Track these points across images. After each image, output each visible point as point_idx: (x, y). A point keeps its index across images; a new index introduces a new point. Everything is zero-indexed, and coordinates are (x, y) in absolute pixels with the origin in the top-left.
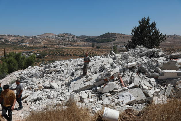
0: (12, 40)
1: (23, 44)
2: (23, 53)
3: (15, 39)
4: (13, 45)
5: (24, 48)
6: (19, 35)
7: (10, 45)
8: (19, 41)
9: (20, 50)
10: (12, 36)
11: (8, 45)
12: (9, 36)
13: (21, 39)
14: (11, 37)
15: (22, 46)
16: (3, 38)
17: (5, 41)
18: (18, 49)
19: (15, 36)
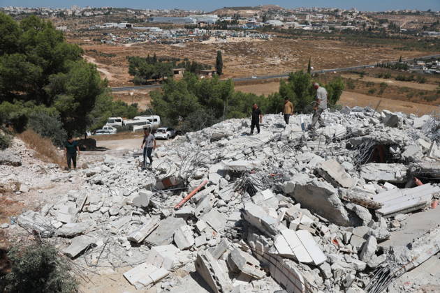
0: (409, 23)
1: (432, 34)
2: (421, 60)
3: (417, 20)
4: (406, 38)
5: (430, 48)
6: (429, 11)
7: (398, 37)
8: (425, 28)
9: (418, 53)
10: (410, 13)
11: (393, 38)
12: (403, 14)
13: (432, 20)
14: (408, 17)
15: (428, 41)
16: (387, 21)
17: (389, 27)
18: (411, 50)
19: (417, 14)
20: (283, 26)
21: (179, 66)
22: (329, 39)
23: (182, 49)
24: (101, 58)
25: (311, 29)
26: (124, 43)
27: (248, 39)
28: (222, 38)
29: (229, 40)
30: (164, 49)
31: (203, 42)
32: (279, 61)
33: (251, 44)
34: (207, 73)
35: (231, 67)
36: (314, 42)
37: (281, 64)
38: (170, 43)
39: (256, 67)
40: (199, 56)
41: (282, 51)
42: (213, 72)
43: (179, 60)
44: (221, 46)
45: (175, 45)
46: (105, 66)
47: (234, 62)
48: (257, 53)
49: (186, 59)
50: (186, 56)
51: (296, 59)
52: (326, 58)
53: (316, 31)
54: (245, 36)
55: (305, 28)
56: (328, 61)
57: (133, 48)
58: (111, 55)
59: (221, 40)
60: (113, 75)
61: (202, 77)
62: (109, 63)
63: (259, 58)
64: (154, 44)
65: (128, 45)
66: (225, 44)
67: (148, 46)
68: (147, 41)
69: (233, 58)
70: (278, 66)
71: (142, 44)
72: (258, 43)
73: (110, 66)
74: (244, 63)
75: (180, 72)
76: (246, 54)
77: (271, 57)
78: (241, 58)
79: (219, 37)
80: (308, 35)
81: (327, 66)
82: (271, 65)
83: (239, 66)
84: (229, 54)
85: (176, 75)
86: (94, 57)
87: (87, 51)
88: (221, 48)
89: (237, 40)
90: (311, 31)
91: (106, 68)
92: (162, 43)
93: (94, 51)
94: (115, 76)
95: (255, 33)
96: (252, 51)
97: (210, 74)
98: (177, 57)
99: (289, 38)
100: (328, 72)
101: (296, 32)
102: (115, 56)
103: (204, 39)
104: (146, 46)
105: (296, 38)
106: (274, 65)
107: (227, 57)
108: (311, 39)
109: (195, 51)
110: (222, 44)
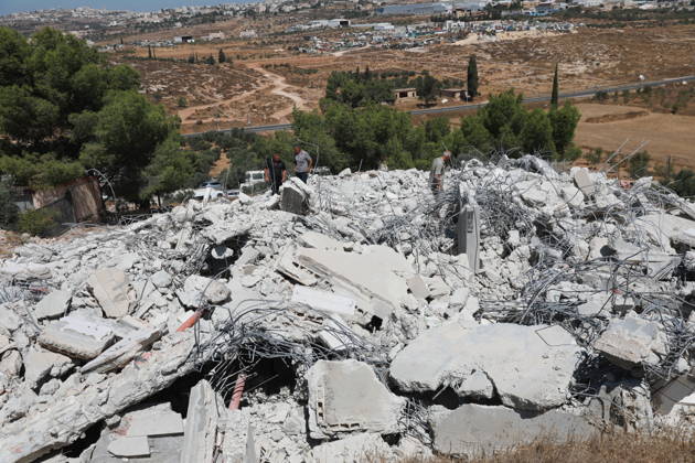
20: (602, 6)
21: (412, 85)
22: (687, 22)
23: (422, 55)
24: (295, 76)
25: (656, 7)
26: (334, 51)
27: (533, 32)
28: (488, 34)
29: (501, 36)
30: (393, 58)
31: (457, 43)
32: (581, 68)
33: (538, 42)
34: (453, 94)
35: (498, 82)
36: (655, 30)
37: (586, 72)
38: (404, 46)
39: (541, 81)
40: (447, 66)
41: (591, 51)
42: (462, 92)
43: (413, 74)
44: (485, 47)
45: (411, 50)
46: (296, 88)
47: (503, 75)
48: (545, 57)
49: (425, 73)
50: (425, 67)
51: (612, 64)
52: (671, 59)
53: (664, 11)
54: (528, 29)
55: (643, 7)
56: (674, 64)
57: (346, 58)
58: (310, 72)
59: (488, 38)
60: (306, 102)
61: (445, 101)
62: (304, 83)
63: (549, 64)
64: (378, 49)
65: (338, 54)
66: (494, 44)
67: (368, 54)
68: (368, 45)
69: (503, 66)
70: (580, 76)
71: (360, 52)
72: (550, 39)
73: (305, 89)
74: (522, 73)
75: (410, 94)
76: (527, 59)
77: (569, 61)
78: (516, 66)
79: (484, 32)
80: (646, 18)
81: (672, 73)
82: (568, 75)
83: (510, 81)
84: (497, 60)
85: (404, 99)
86: (285, 76)
87: (275, 66)
88: (486, 51)
89: (515, 36)
90: (655, 11)
91: (298, 91)
92: (391, 47)
93: (287, 65)
94: (307, 105)
95: (549, 21)
96: (537, 54)
97: (458, 95)
98: (412, 69)
99: (610, 26)
100: (670, 84)
101: (624, 15)
102: (315, 72)
103: (459, 38)
104: (366, 54)
105: (622, 26)
106: (573, 75)
107: (494, 65)
108: (651, 25)
109: (443, 58)
110: (488, 44)
